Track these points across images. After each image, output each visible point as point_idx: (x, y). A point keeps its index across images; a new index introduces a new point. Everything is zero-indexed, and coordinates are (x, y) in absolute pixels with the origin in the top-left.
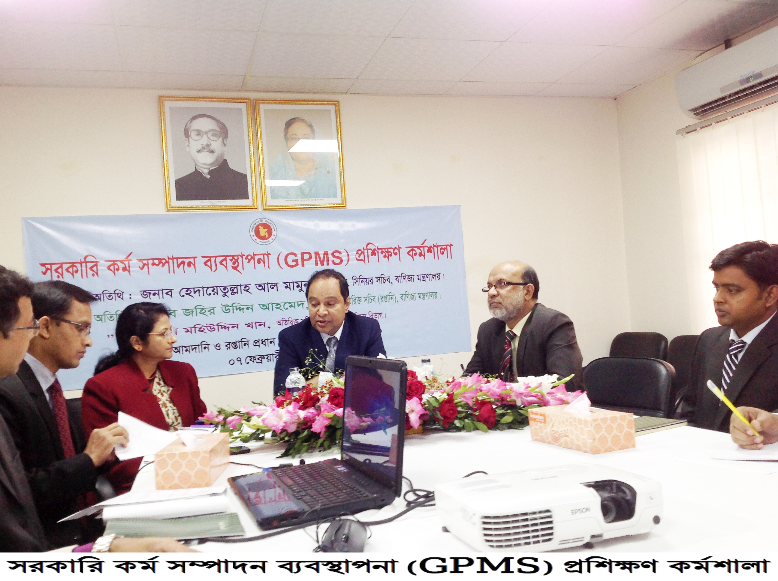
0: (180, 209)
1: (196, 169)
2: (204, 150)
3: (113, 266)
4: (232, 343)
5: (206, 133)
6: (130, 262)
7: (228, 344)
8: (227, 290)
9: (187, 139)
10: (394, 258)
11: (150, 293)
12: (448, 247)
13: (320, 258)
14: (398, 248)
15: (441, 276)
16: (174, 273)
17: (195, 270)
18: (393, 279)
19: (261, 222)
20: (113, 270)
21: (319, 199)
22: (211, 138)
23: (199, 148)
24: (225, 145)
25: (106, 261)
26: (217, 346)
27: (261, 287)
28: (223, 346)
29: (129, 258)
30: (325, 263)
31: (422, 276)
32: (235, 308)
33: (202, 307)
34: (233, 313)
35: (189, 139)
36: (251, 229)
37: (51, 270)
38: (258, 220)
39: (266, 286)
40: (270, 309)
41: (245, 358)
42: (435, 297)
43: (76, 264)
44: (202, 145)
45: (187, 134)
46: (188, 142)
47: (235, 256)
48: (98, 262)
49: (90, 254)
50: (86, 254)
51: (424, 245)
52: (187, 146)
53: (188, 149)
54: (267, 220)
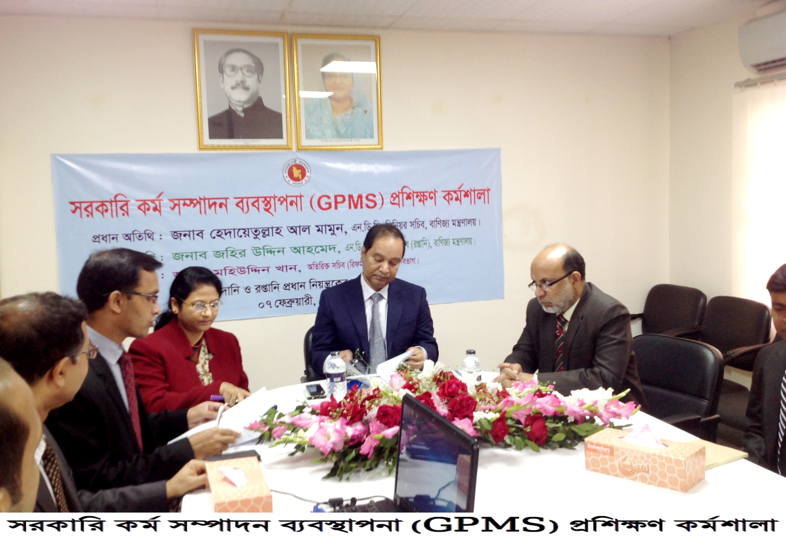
0: (213, 148)
1: (230, 107)
2: (238, 87)
3: (144, 206)
4: (263, 286)
5: (241, 69)
6: (161, 202)
7: (258, 288)
8: (258, 232)
9: (221, 75)
10: (429, 203)
11: (181, 234)
12: (486, 192)
13: (353, 201)
14: (434, 192)
15: (477, 222)
16: (205, 214)
17: (227, 210)
18: (427, 224)
19: (295, 162)
20: (144, 210)
22: (246, 74)
23: (234, 84)
24: (260, 82)
25: (137, 201)
26: (246, 288)
27: (293, 230)
28: (253, 290)
29: (161, 198)
30: (359, 206)
31: (457, 221)
32: (266, 250)
33: (233, 249)
34: (264, 255)
35: (223, 74)
36: (284, 170)
37: (80, 208)
38: (291, 161)
39: (298, 229)
40: (302, 252)
41: (275, 302)
42: (469, 243)
43: (106, 203)
44: (236, 81)
45: (221, 69)
46: (222, 78)
47: (268, 197)
48: (129, 201)
49: (120, 193)
50: (116, 193)
51: (461, 189)
52: (221, 83)
53: (222, 86)
54: (301, 161)
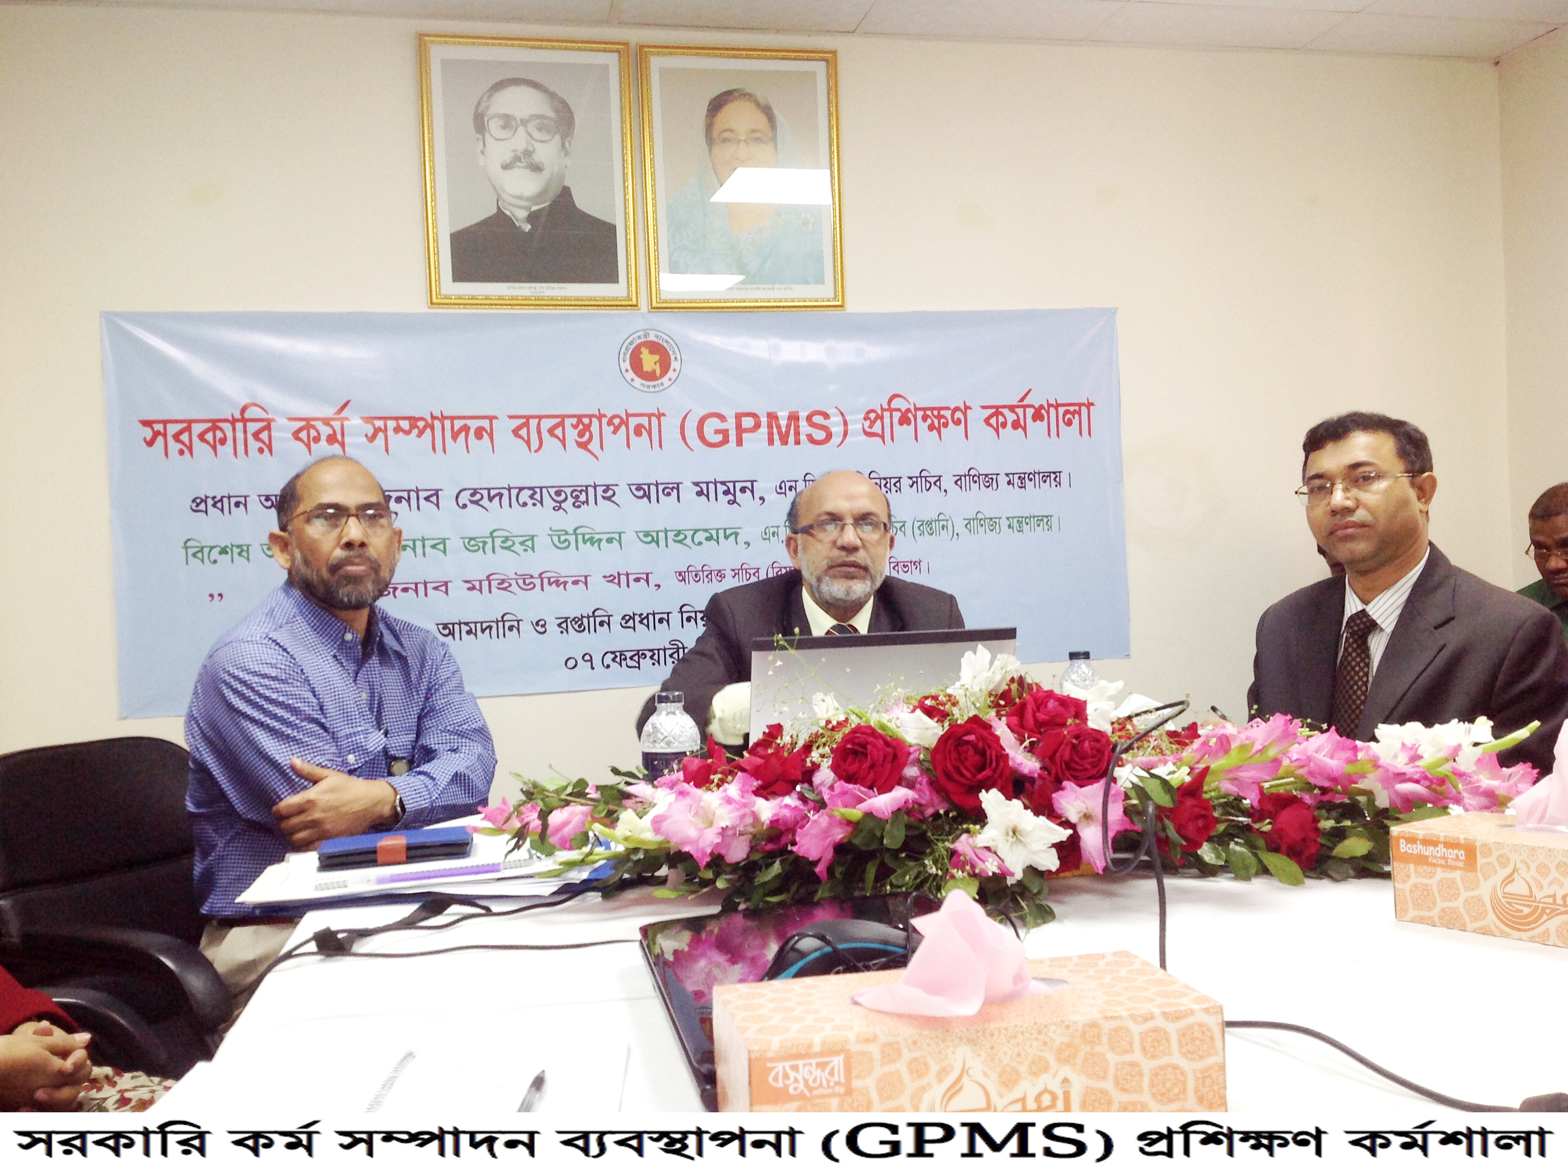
1: (498, 207)
2: (518, 164)
3: (306, 431)
4: (574, 619)
5: (524, 122)
6: (346, 423)
7: (564, 623)
8: (563, 496)
9: (480, 137)
10: (953, 432)
12: (1084, 410)
13: (779, 427)
14: (963, 408)
15: (1064, 478)
16: (444, 451)
17: (493, 447)
18: (948, 482)
19: (645, 336)
20: (306, 440)
21: (783, 286)
22: (537, 135)
23: (508, 157)
25: (291, 419)
26: (537, 624)
27: (643, 491)
28: (552, 627)
29: (344, 414)
30: (791, 439)
31: (1016, 476)
32: (580, 537)
33: (506, 534)
34: (577, 548)
35: (484, 136)
36: (622, 354)
37: (165, 435)
38: (638, 334)
39: (653, 489)
40: (662, 543)
41: (601, 656)
42: (1046, 527)
43: (220, 424)
44: (513, 151)
45: (480, 124)
46: (481, 143)
47: (586, 416)
48: (273, 420)
49: (253, 401)
50: (244, 401)
51: (1025, 402)
52: (479, 153)
53: (481, 163)
54: (660, 334)
